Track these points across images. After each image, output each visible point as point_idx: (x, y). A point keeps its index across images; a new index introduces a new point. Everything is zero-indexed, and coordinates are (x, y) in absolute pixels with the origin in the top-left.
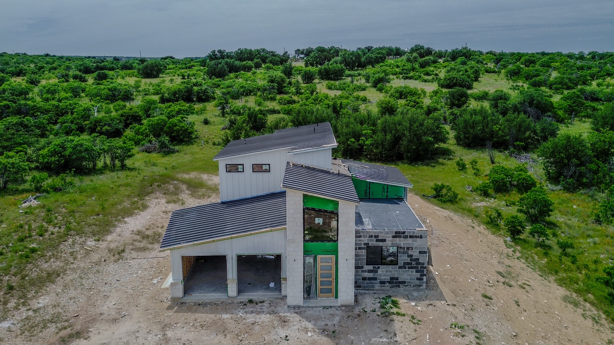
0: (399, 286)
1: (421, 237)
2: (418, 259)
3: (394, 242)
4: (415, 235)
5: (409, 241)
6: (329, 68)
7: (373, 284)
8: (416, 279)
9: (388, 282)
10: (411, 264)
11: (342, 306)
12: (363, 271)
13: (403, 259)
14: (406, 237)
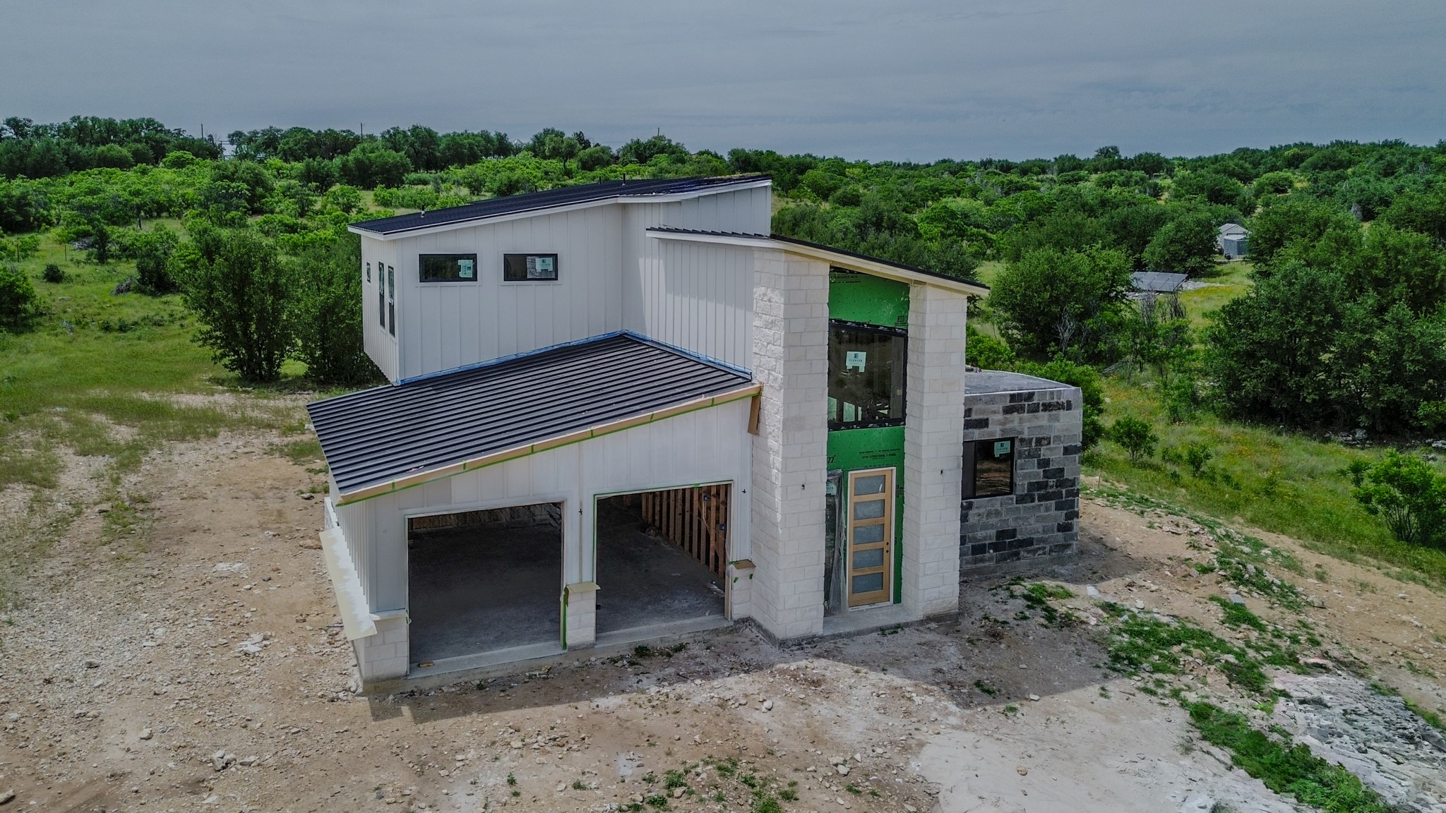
0: (1017, 554)
1: (1069, 406)
2: (1062, 470)
3: (1008, 426)
4: (1055, 400)
5: (1043, 418)
6: (368, 158)
8: (1056, 529)
9: (991, 546)
10: (1045, 486)
11: (929, 619)
13: (1029, 472)
14: (1034, 409)
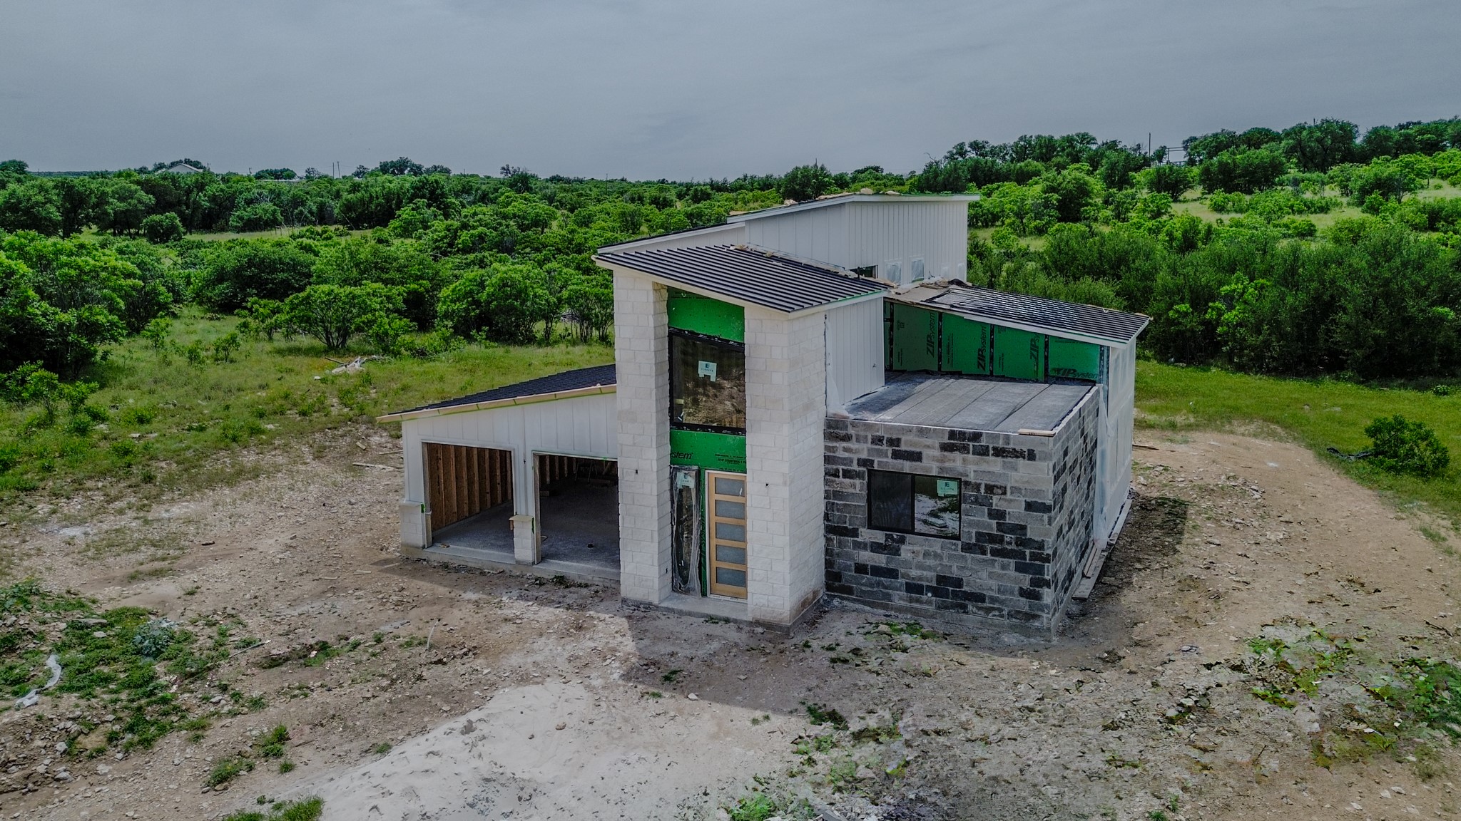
0: (964, 607)
1: (1031, 456)
2: (1023, 528)
3: (947, 465)
4: (1011, 446)
5: (995, 465)
7: (886, 588)
8: (1016, 592)
9: (930, 588)
10: (1001, 540)
11: (758, 623)
12: (858, 545)
13: (977, 520)
14: (983, 452)
